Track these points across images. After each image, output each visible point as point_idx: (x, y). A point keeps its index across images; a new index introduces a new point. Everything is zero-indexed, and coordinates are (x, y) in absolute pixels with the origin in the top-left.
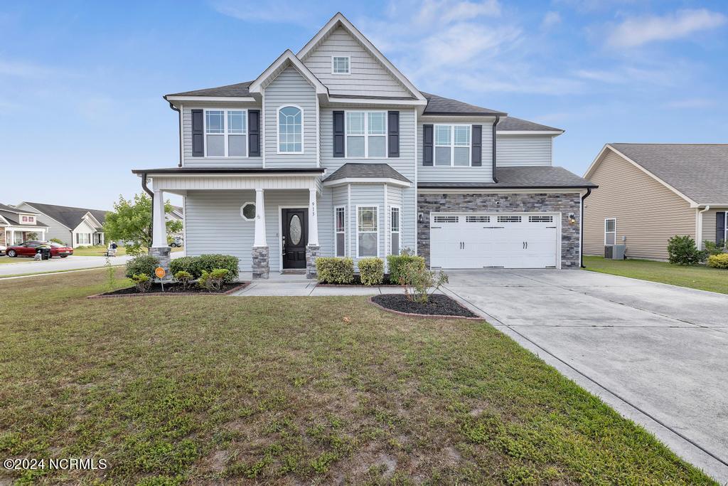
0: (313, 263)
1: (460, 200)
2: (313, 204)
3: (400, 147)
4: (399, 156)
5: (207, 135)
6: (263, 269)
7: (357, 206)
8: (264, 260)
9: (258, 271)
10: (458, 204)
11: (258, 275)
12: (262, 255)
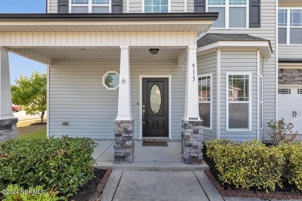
0: (195, 143)
1: (296, 74)
2: (193, 65)
3: (262, 18)
4: (260, 27)
5: (72, 7)
6: (128, 150)
7: (228, 74)
8: (130, 138)
9: (122, 152)
10: (294, 78)
11: (121, 157)
12: (127, 132)
